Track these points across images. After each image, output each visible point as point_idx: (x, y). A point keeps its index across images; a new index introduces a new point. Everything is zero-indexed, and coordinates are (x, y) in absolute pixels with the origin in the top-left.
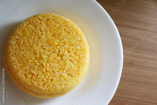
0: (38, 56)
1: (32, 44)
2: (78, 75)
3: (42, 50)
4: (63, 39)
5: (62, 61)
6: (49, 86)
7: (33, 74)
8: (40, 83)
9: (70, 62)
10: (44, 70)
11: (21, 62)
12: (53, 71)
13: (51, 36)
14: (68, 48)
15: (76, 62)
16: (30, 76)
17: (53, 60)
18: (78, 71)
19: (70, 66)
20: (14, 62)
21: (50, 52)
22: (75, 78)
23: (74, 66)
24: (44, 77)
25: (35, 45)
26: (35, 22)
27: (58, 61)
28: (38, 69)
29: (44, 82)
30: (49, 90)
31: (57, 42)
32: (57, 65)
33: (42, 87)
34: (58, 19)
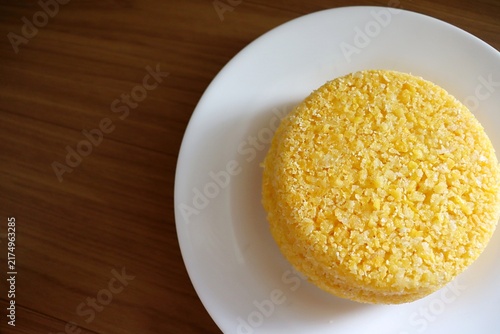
0: (364, 176)
1: (352, 139)
2: (462, 260)
3: (377, 163)
4: (439, 148)
5: (428, 207)
6: (378, 269)
7: (337, 224)
8: (353, 255)
9: (447, 215)
10: (373, 221)
11: (313, 180)
12: (397, 230)
13: (407, 131)
14: (449, 176)
15: (464, 221)
16: (327, 226)
17: (403, 198)
18: (467, 247)
19: (446, 226)
20: (293, 176)
21: (400, 174)
22: (454, 264)
23: (456, 231)
24: (368, 239)
25: (360, 144)
26: (370, 84)
27: (416, 203)
28: (355, 213)
29: (366, 253)
30: (373, 281)
31: (422, 150)
32: (409, 213)
33: (355, 267)
34: (432, 92)
